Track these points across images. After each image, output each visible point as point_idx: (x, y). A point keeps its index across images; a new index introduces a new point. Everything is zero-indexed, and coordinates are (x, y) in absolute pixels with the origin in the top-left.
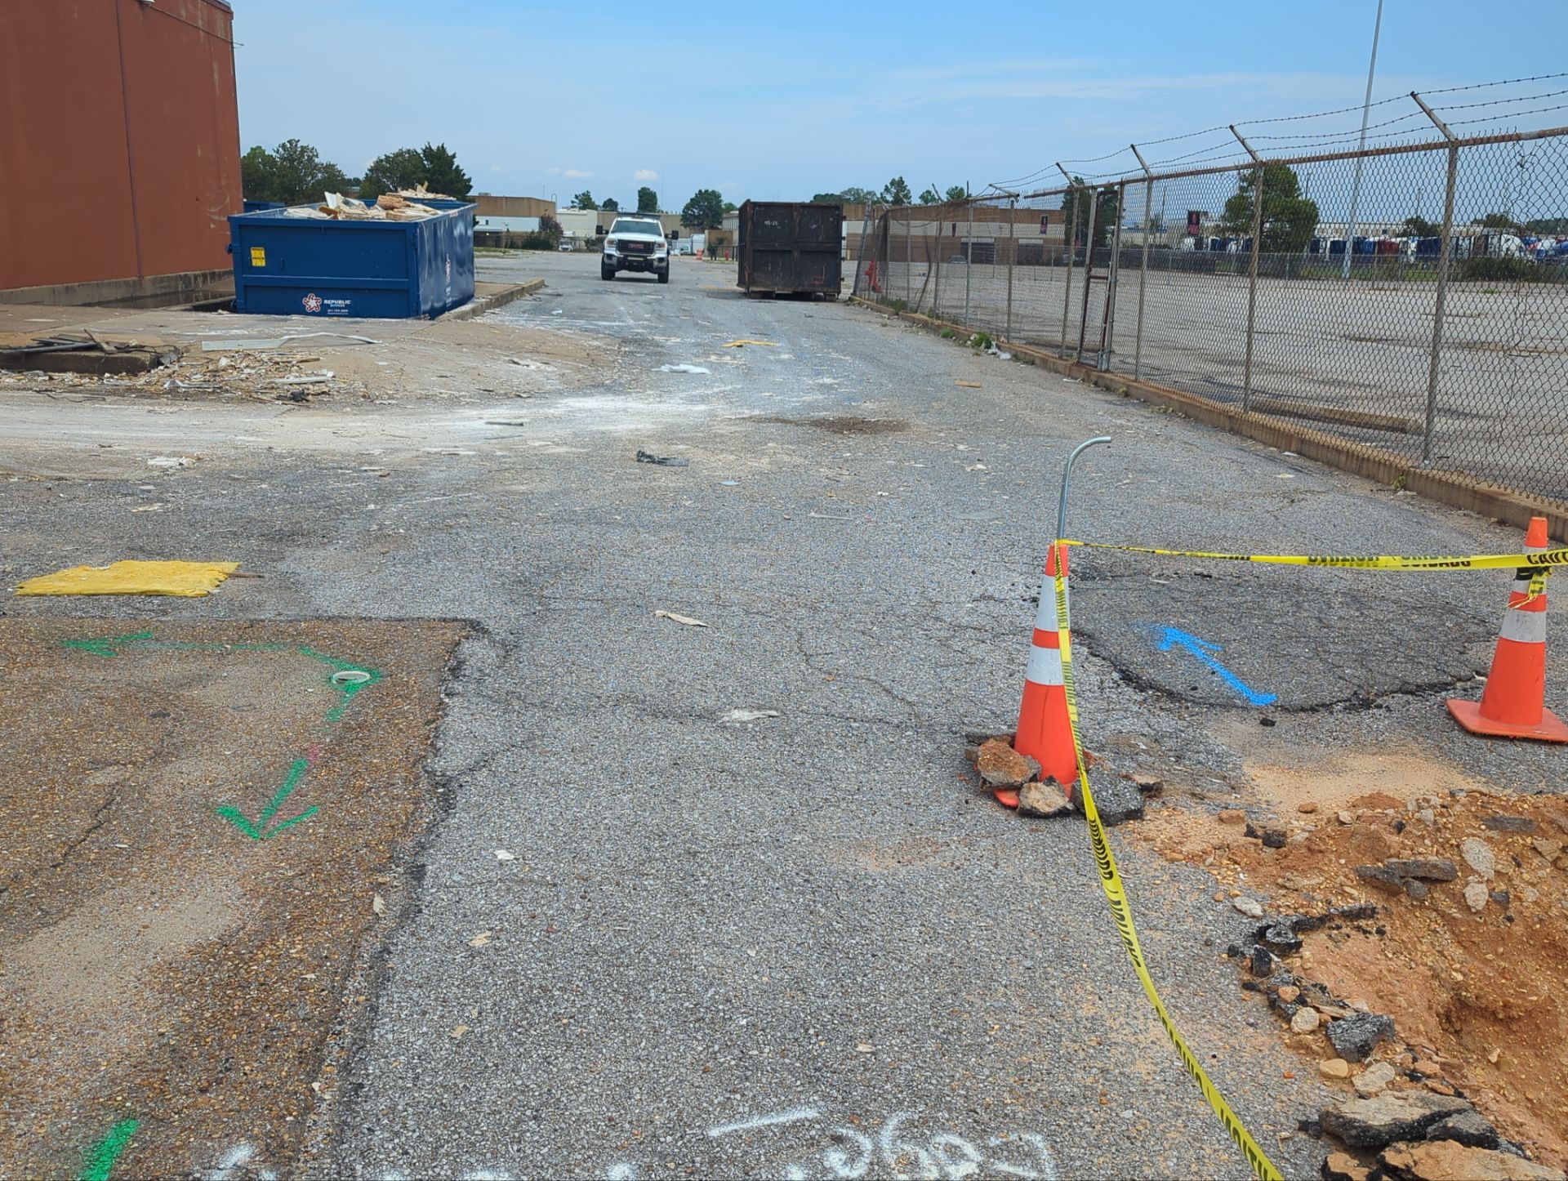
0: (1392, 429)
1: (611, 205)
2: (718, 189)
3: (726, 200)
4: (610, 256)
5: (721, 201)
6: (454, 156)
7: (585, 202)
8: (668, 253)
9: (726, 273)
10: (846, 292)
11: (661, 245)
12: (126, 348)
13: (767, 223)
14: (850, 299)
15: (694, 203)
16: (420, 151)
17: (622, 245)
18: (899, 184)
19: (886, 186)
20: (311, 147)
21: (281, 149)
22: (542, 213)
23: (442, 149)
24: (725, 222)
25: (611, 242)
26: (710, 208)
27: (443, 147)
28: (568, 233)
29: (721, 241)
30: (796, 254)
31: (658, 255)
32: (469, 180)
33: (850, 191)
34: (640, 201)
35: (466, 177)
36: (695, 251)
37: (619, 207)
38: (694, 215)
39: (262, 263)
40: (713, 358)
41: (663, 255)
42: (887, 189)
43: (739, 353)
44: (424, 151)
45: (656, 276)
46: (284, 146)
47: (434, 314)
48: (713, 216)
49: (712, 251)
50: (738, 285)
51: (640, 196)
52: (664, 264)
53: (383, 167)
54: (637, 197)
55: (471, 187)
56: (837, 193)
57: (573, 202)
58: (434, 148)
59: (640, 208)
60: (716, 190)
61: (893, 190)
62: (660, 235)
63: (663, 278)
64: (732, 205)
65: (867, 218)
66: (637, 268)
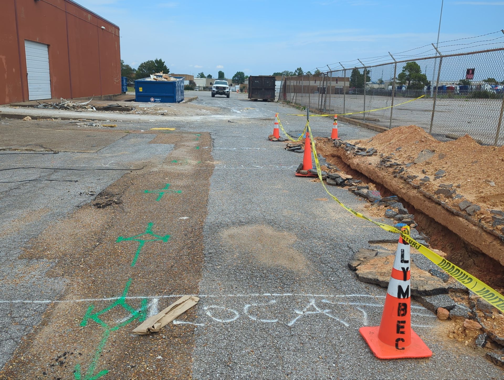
0: (374, 121)
1: (210, 76)
2: (243, 71)
3: (246, 75)
4: (214, 91)
5: (244, 75)
6: (164, 62)
7: (202, 76)
8: (229, 90)
9: (245, 96)
10: (276, 100)
11: (227, 88)
12: (126, 107)
13: (256, 81)
14: (278, 101)
15: (236, 76)
16: (154, 61)
17: (217, 88)
18: (300, 69)
22: (190, 79)
23: (161, 60)
24: (245, 82)
25: (214, 87)
26: (241, 77)
28: (197, 85)
29: (244, 87)
30: (263, 89)
31: (227, 90)
32: (169, 69)
33: (285, 72)
36: (236, 90)
37: (212, 77)
38: (236, 79)
39: (142, 91)
40: (241, 111)
41: (228, 90)
42: (296, 71)
43: (247, 110)
45: (226, 96)
47: (179, 102)
48: (242, 80)
49: (241, 90)
50: (248, 98)
51: (219, 74)
52: (228, 93)
56: (281, 72)
57: (198, 76)
58: (158, 60)
59: (219, 77)
61: (298, 71)
62: (227, 85)
63: (228, 97)
64: (247, 77)
65: (282, 80)
66: (221, 94)
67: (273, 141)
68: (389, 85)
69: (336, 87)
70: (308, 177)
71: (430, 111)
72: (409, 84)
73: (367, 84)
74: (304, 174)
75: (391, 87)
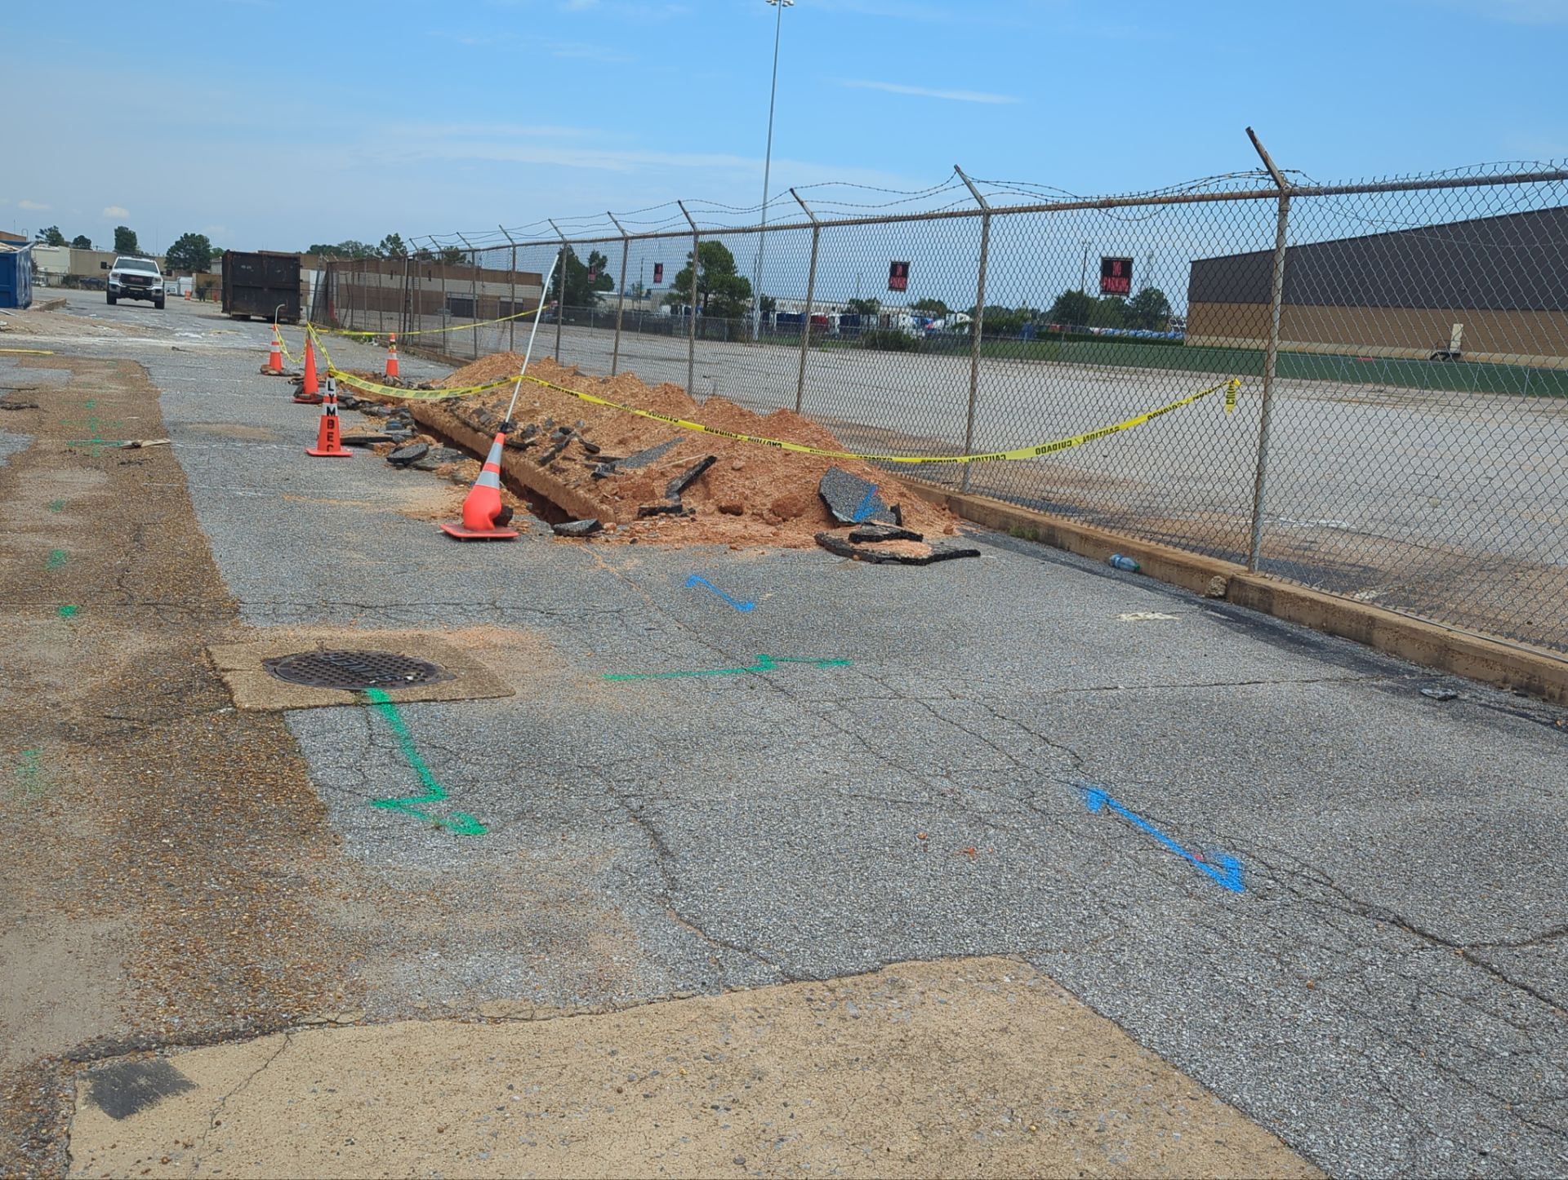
1: (83, 242)
3: (213, 245)
4: (114, 286)
5: (209, 246)
7: (55, 239)
8: (164, 286)
9: (215, 308)
11: (157, 280)
13: (243, 267)
15: (179, 246)
17: (125, 278)
18: (395, 240)
19: (382, 242)
24: (213, 267)
25: (115, 275)
26: (197, 252)
28: (42, 269)
29: (209, 284)
30: (266, 290)
31: (155, 287)
33: (347, 243)
34: (117, 240)
36: (183, 292)
38: (179, 258)
40: (203, 334)
42: (383, 244)
43: (218, 334)
45: (153, 304)
47: (24, 307)
48: (201, 260)
49: (201, 293)
50: (222, 312)
51: (116, 235)
52: (160, 294)
54: (114, 237)
56: (335, 245)
57: (37, 237)
60: (204, 234)
61: (390, 246)
62: (156, 272)
63: (160, 304)
64: (218, 251)
65: (320, 269)
66: (137, 297)
67: (270, 375)
68: (662, 304)
70: (312, 403)
71: (684, 360)
72: (706, 302)
73: (600, 298)
74: (304, 398)
75: (666, 309)
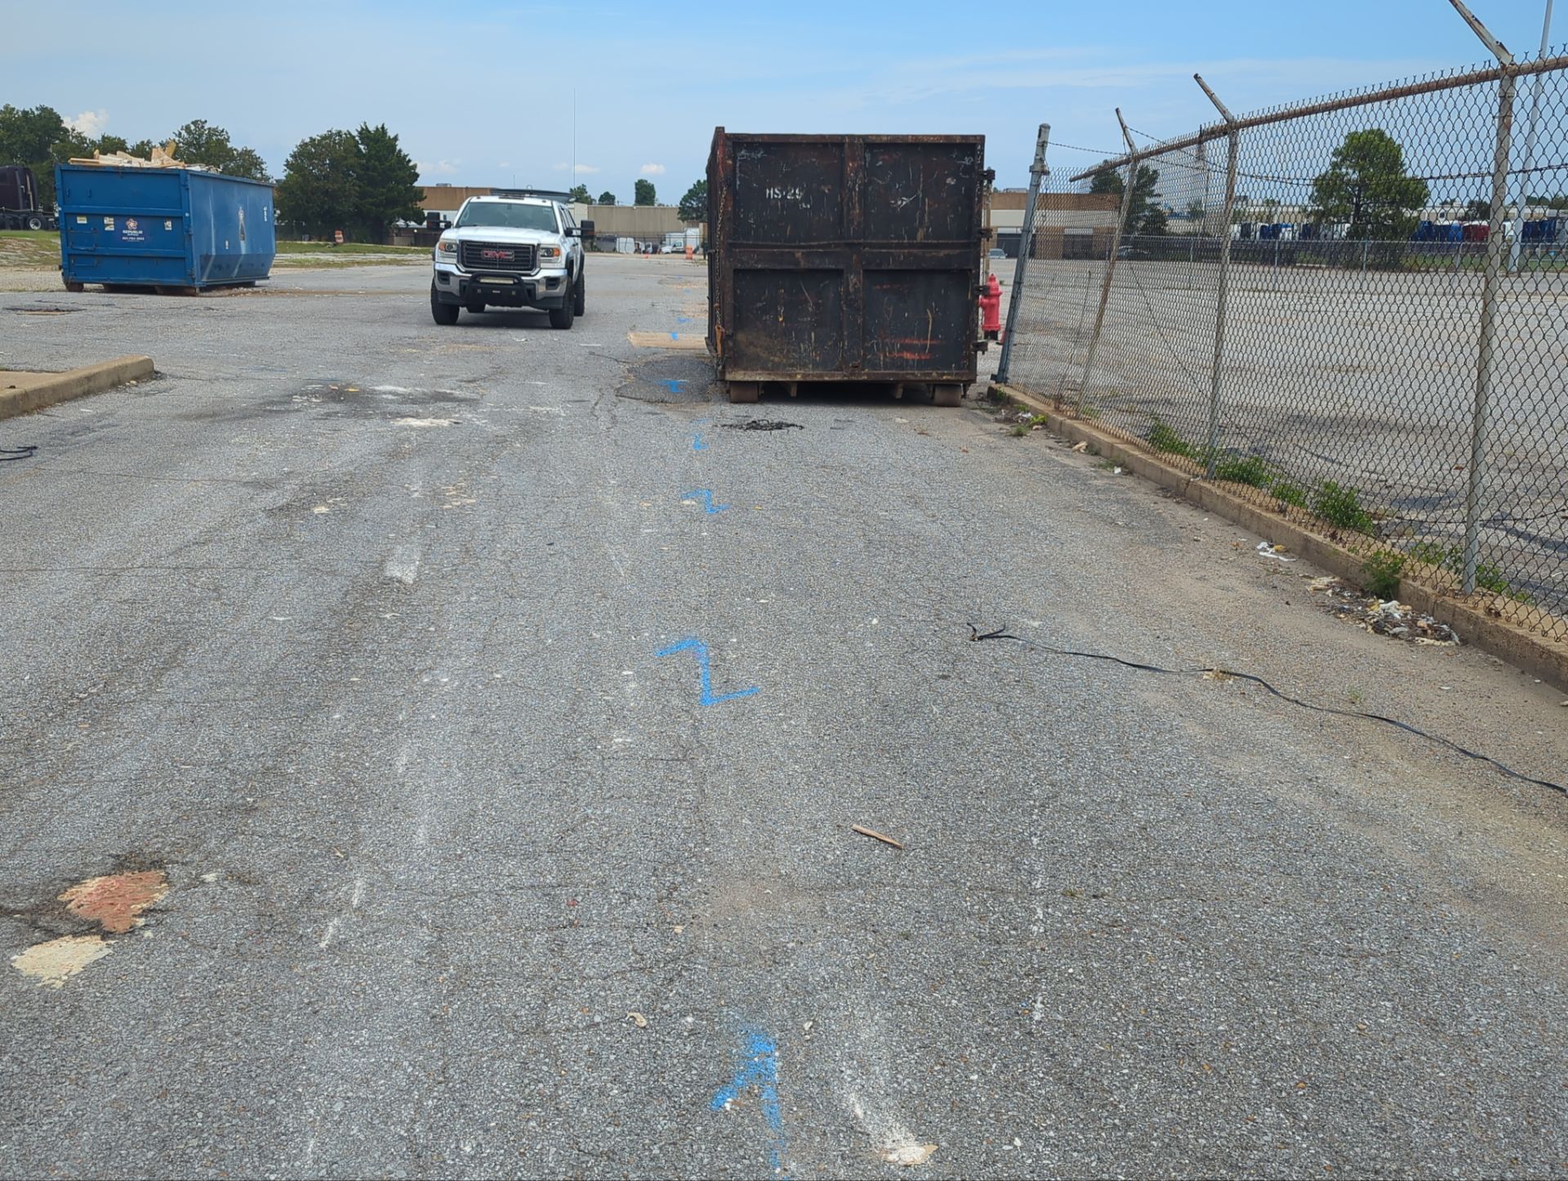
4: (444, 276)
6: (396, 138)
7: (581, 196)
11: (551, 252)
13: (773, 193)
15: (691, 194)
16: (355, 133)
17: (469, 252)
20: (220, 129)
21: (183, 132)
23: (382, 131)
25: (448, 247)
27: (383, 128)
34: (637, 194)
35: (411, 164)
37: (616, 200)
41: (559, 272)
44: (360, 133)
46: (187, 128)
51: (637, 189)
53: (310, 153)
54: (634, 191)
55: (417, 176)
58: (372, 128)
62: (556, 231)
69: (1067, 231)
